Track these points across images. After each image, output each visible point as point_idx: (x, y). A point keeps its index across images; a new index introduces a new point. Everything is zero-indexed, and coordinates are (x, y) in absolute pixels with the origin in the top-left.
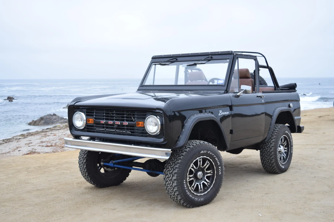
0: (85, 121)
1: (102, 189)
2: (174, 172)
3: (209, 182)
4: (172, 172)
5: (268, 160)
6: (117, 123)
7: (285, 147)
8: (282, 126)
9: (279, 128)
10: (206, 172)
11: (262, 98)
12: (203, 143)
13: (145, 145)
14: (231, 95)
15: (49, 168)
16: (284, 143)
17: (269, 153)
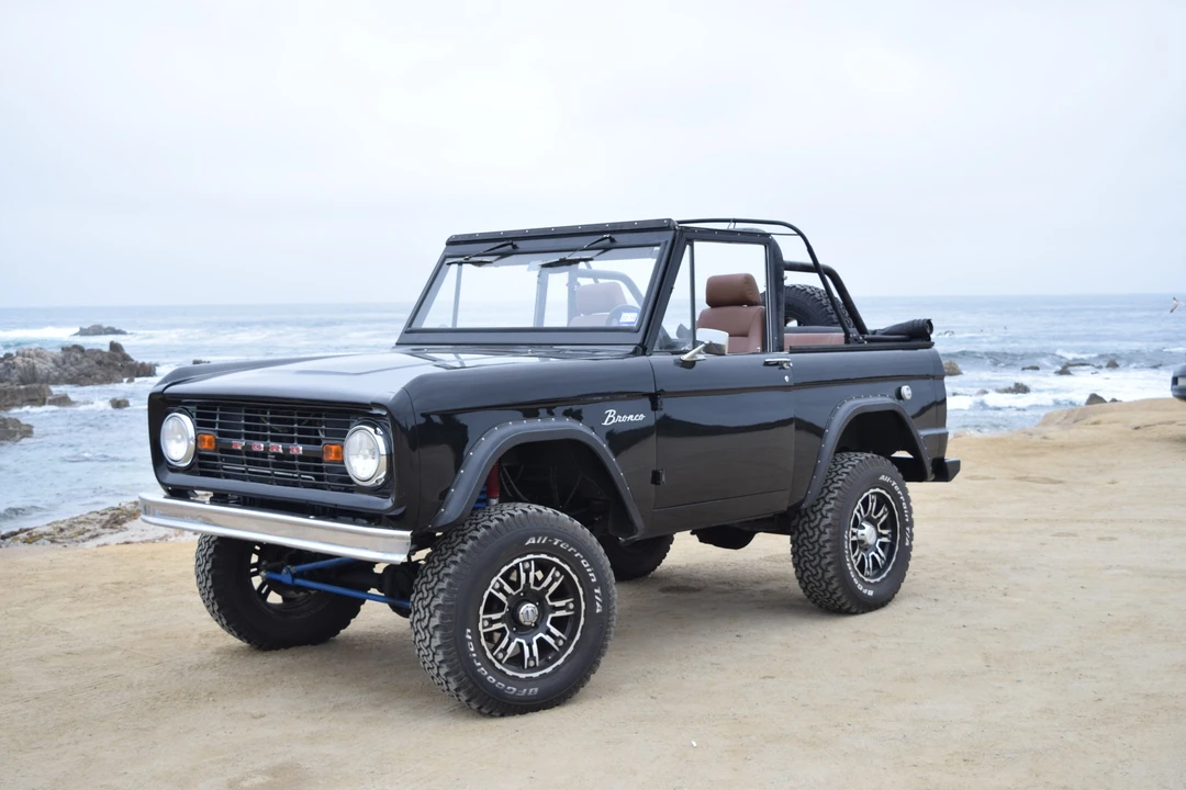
0: (193, 443)
1: (268, 653)
2: (434, 604)
3: (560, 638)
4: (429, 604)
5: (815, 567)
6: (275, 450)
7: (883, 526)
8: (867, 458)
9: (854, 466)
10: (550, 603)
11: (783, 368)
12: (538, 514)
13: (351, 519)
14: (659, 359)
15: (144, 589)
16: (879, 515)
17: (817, 547)
